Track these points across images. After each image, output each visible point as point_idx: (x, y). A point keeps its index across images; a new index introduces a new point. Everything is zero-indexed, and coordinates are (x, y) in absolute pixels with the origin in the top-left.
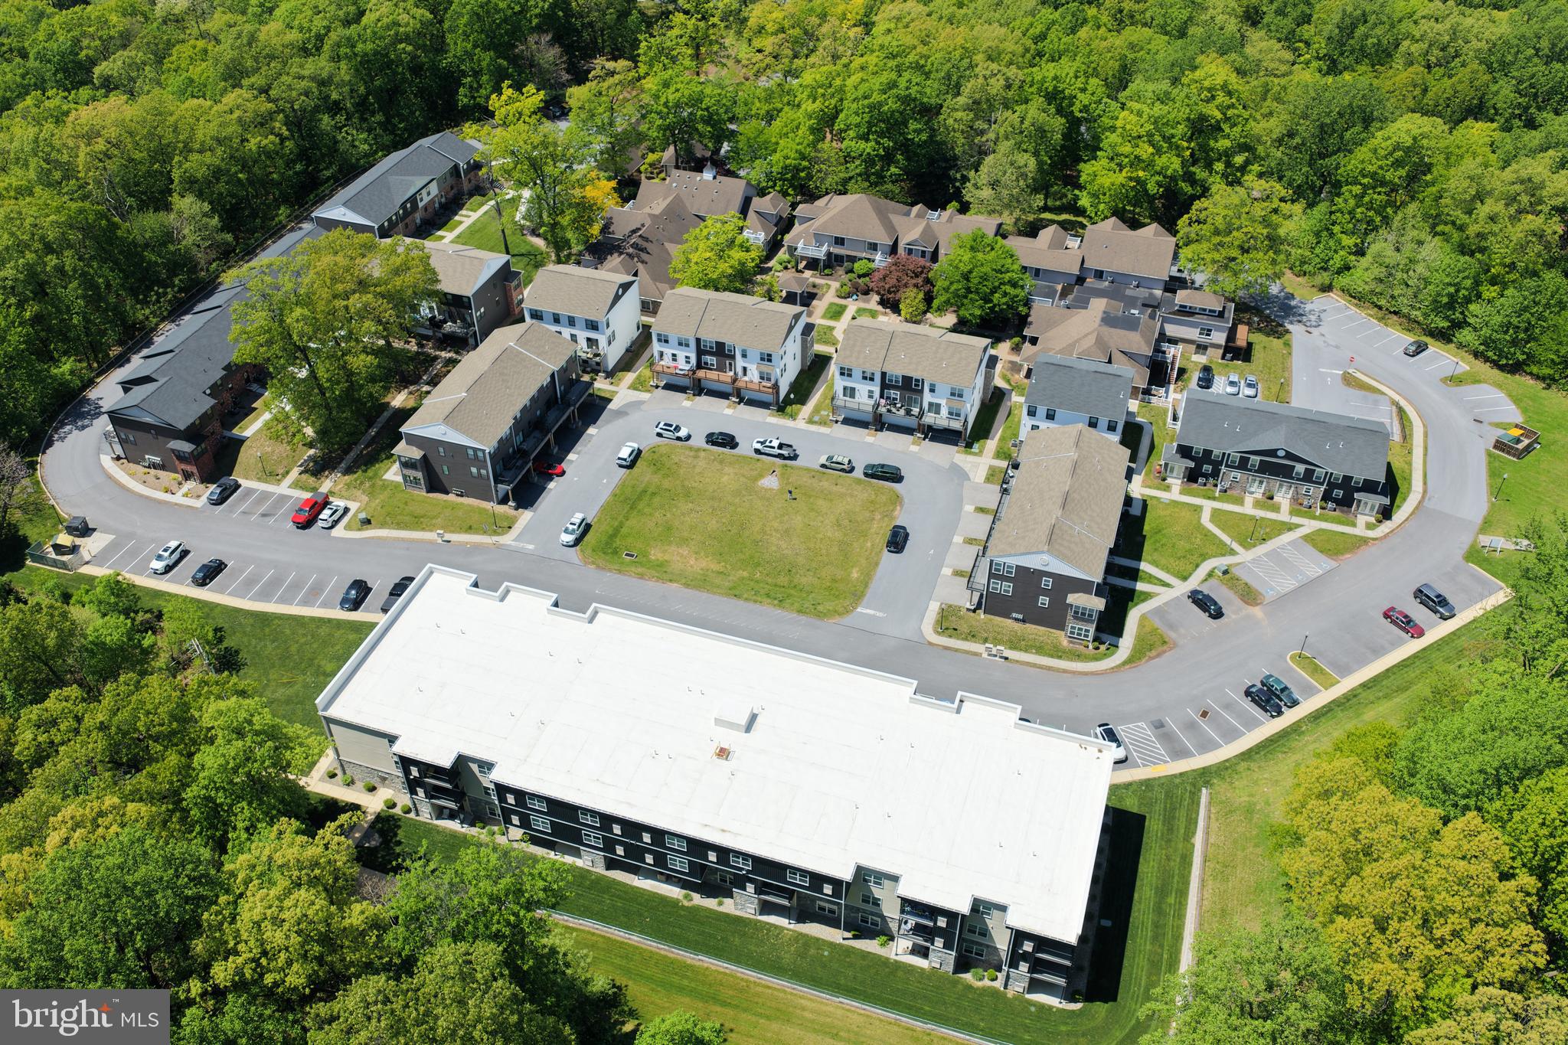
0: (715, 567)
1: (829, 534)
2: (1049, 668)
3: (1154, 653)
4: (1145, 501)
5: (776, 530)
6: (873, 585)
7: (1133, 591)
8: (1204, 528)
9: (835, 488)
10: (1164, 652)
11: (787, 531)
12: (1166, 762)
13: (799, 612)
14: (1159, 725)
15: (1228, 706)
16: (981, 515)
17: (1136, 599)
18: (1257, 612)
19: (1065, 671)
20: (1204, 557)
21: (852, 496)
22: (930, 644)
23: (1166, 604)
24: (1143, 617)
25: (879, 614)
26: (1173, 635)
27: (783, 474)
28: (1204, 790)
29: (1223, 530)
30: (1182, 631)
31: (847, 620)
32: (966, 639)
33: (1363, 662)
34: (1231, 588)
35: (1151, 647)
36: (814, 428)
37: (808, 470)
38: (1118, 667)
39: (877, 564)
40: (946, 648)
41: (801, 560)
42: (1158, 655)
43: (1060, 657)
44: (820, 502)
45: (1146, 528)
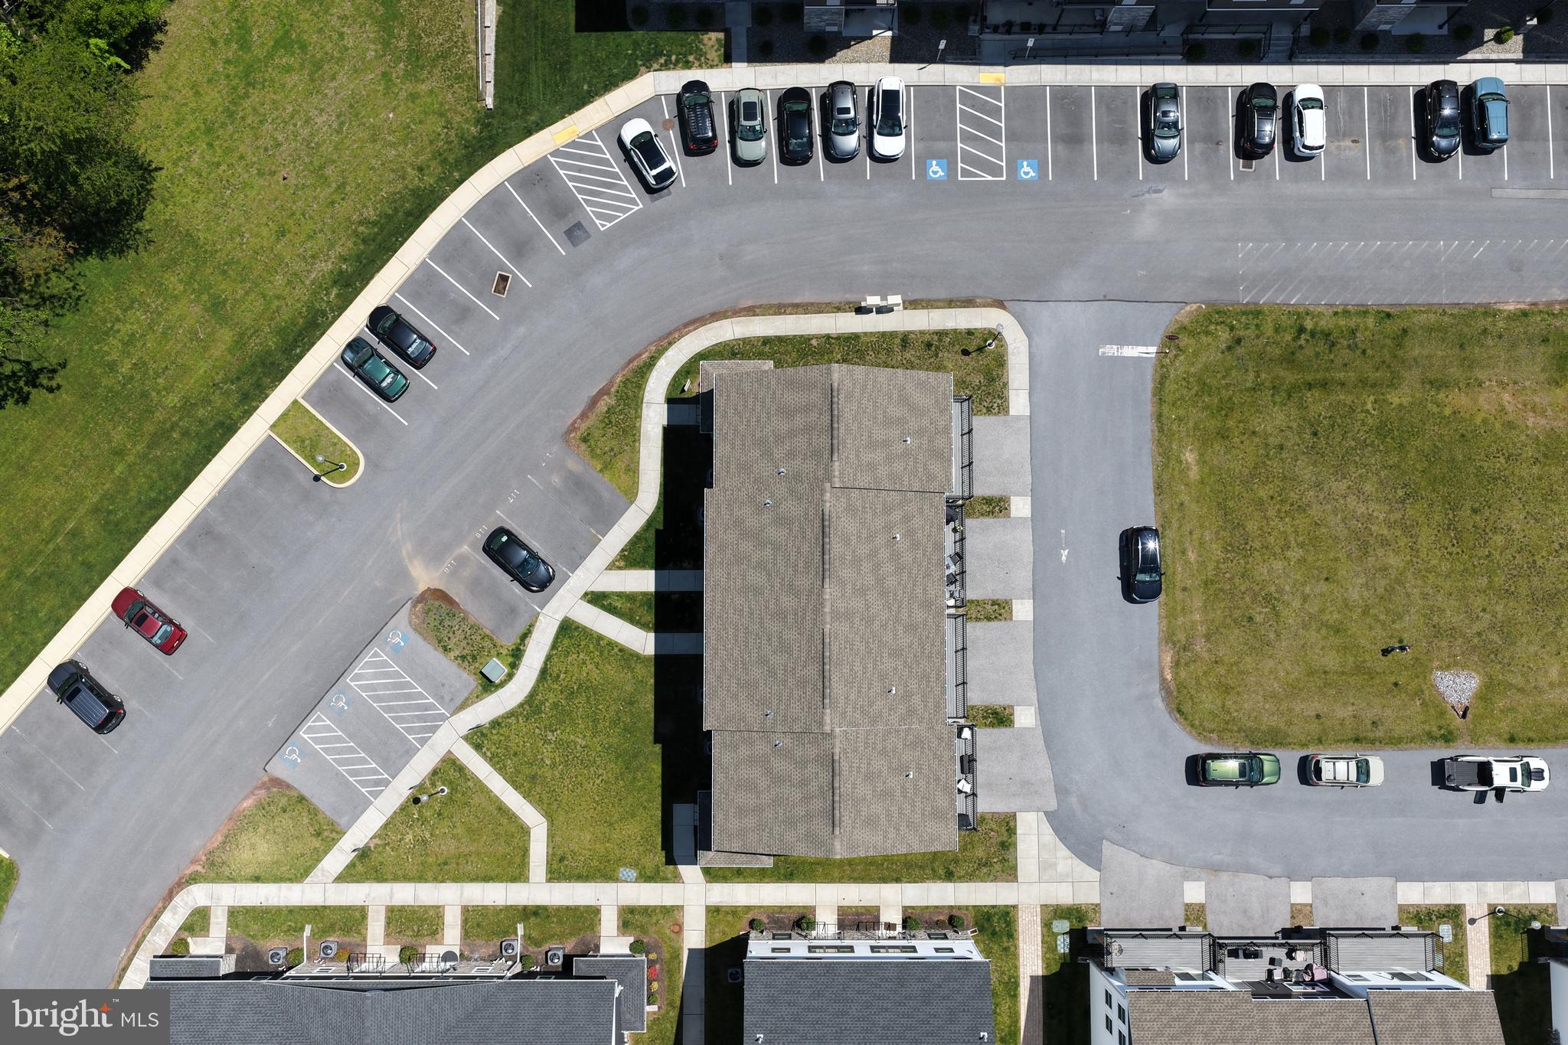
0: (1458, 399)
1: (1278, 565)
2: (780, 309)
3: (602, 407)
4: (671, 860)
5: (1385, 543)
6: (1148, 426)
7: (659, 566)
8: (537, 802)
9: (1316, 706)
10: (584, 416)
11: (1365, 549)
12: (556, 153)
13: (1257, 313)
14: (575, 233)
15: (462, 314)
16: (997, 700)
17: (651, 536)
18: (424, 577)
19: (751, 311)
20: (531, 704)
21: (1274, 696)
22: (1000, 304)
23: (594, 544)
24: (631, 494)
25: (1111, 350)
26: (573, 464)
27: (1442, 713)
28: (489, 102)
29: (502, 810)
30: (556, 480)
31: (1165, 318)
32: (941, 334)
33: (229, 497)
34: (476, 628)
35: (607, 420)
36: (1439, 894)
37: (1393, 741)
38: (661, 352)
39: (1159, 488)
40: (969, 303)
41: (1305, 470)
42: (594, 402)
43: (766, 341)
44: (1331, 661)
45: (657, 768)
